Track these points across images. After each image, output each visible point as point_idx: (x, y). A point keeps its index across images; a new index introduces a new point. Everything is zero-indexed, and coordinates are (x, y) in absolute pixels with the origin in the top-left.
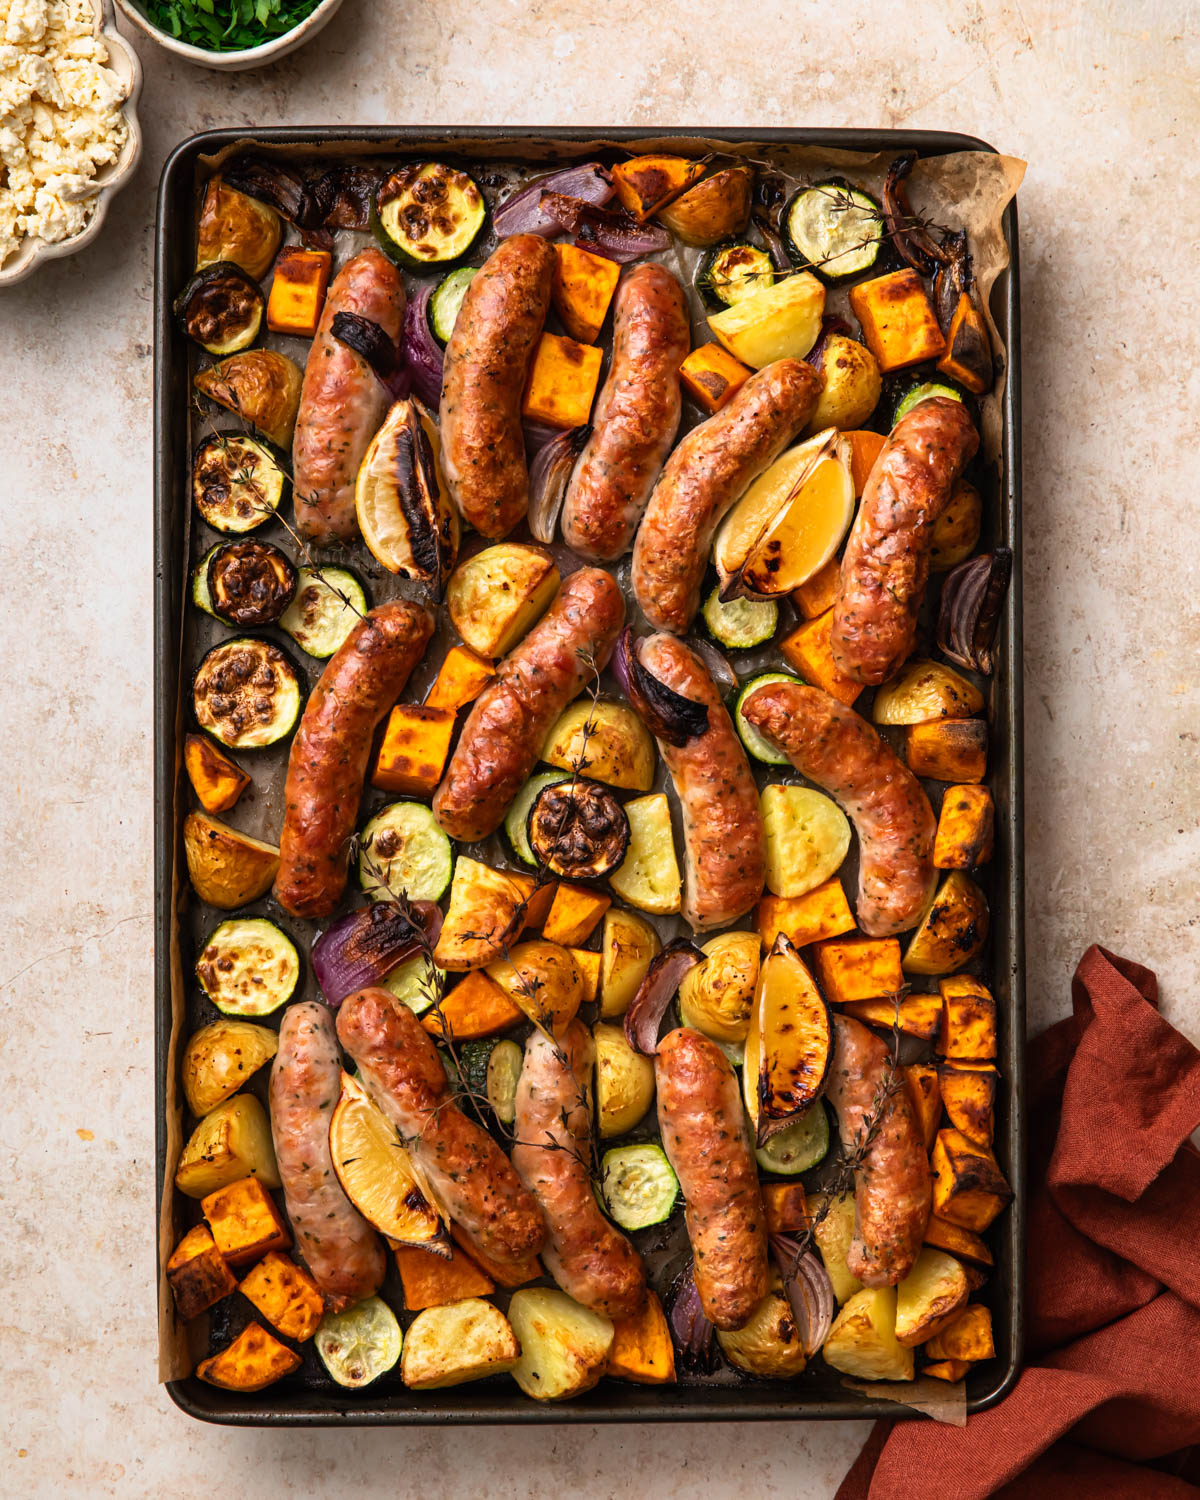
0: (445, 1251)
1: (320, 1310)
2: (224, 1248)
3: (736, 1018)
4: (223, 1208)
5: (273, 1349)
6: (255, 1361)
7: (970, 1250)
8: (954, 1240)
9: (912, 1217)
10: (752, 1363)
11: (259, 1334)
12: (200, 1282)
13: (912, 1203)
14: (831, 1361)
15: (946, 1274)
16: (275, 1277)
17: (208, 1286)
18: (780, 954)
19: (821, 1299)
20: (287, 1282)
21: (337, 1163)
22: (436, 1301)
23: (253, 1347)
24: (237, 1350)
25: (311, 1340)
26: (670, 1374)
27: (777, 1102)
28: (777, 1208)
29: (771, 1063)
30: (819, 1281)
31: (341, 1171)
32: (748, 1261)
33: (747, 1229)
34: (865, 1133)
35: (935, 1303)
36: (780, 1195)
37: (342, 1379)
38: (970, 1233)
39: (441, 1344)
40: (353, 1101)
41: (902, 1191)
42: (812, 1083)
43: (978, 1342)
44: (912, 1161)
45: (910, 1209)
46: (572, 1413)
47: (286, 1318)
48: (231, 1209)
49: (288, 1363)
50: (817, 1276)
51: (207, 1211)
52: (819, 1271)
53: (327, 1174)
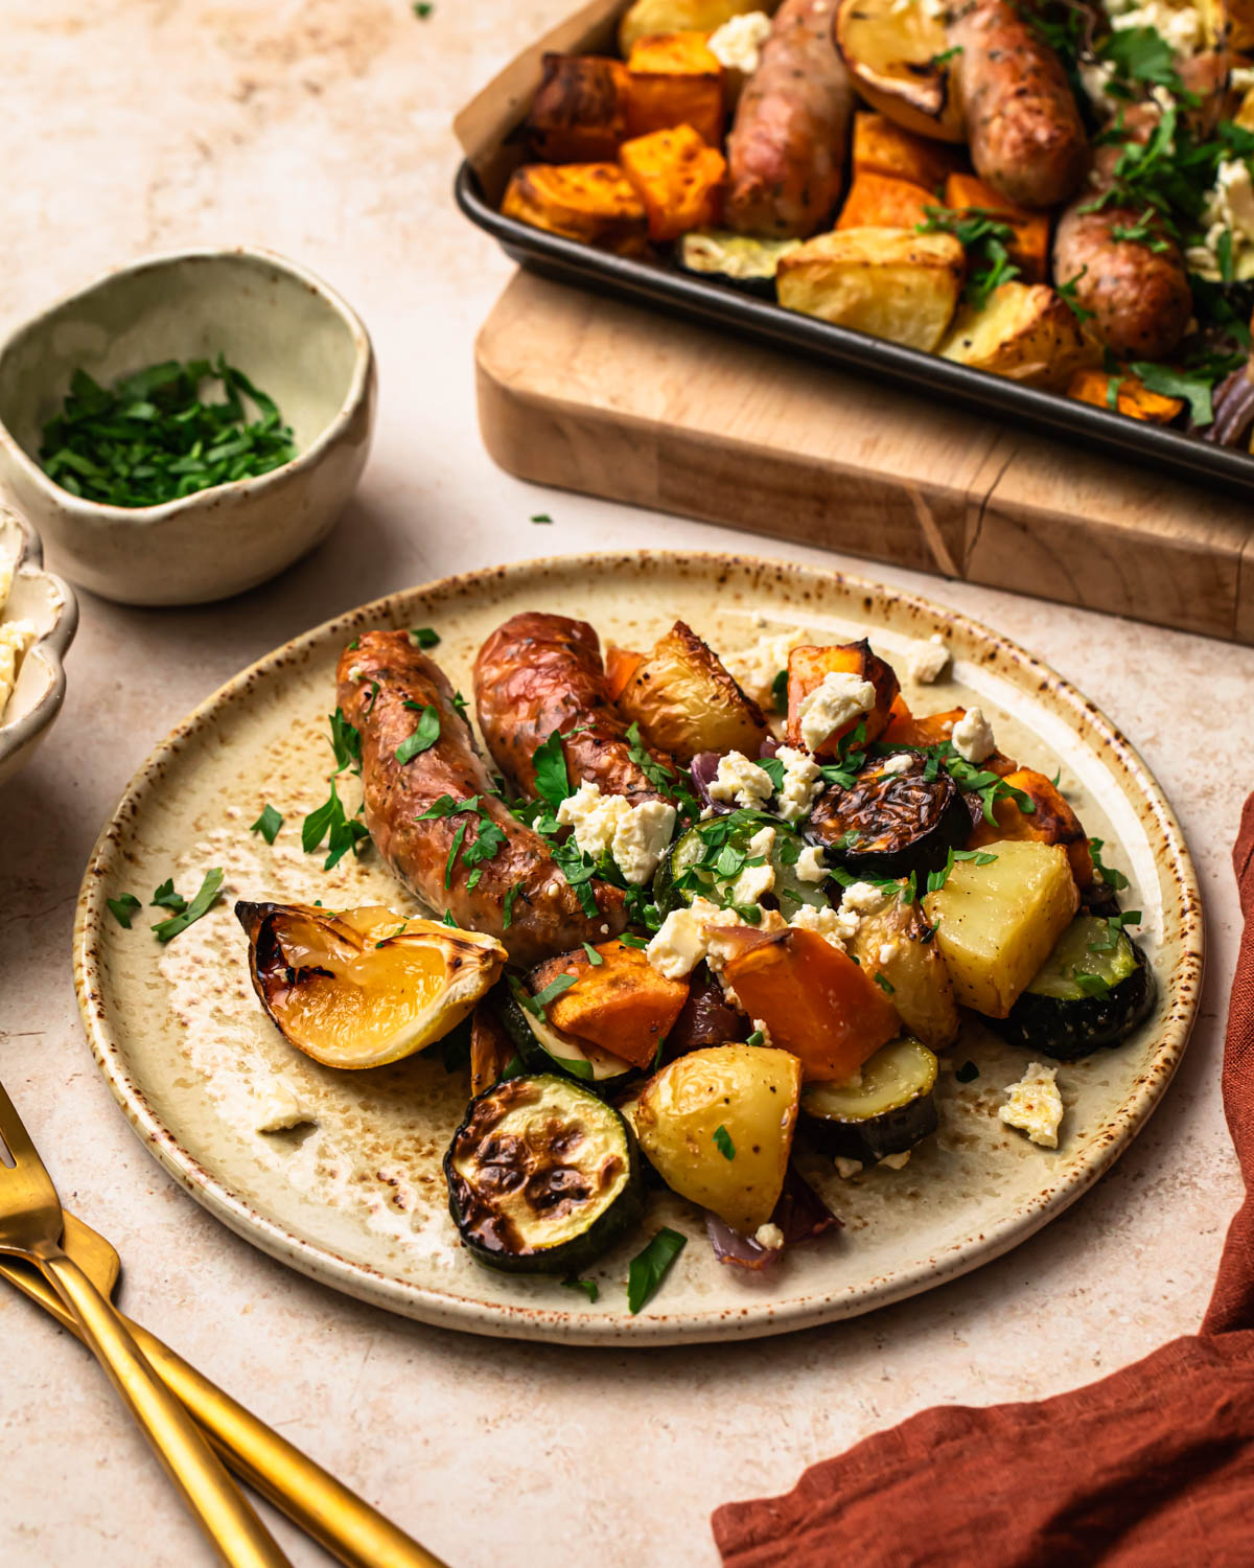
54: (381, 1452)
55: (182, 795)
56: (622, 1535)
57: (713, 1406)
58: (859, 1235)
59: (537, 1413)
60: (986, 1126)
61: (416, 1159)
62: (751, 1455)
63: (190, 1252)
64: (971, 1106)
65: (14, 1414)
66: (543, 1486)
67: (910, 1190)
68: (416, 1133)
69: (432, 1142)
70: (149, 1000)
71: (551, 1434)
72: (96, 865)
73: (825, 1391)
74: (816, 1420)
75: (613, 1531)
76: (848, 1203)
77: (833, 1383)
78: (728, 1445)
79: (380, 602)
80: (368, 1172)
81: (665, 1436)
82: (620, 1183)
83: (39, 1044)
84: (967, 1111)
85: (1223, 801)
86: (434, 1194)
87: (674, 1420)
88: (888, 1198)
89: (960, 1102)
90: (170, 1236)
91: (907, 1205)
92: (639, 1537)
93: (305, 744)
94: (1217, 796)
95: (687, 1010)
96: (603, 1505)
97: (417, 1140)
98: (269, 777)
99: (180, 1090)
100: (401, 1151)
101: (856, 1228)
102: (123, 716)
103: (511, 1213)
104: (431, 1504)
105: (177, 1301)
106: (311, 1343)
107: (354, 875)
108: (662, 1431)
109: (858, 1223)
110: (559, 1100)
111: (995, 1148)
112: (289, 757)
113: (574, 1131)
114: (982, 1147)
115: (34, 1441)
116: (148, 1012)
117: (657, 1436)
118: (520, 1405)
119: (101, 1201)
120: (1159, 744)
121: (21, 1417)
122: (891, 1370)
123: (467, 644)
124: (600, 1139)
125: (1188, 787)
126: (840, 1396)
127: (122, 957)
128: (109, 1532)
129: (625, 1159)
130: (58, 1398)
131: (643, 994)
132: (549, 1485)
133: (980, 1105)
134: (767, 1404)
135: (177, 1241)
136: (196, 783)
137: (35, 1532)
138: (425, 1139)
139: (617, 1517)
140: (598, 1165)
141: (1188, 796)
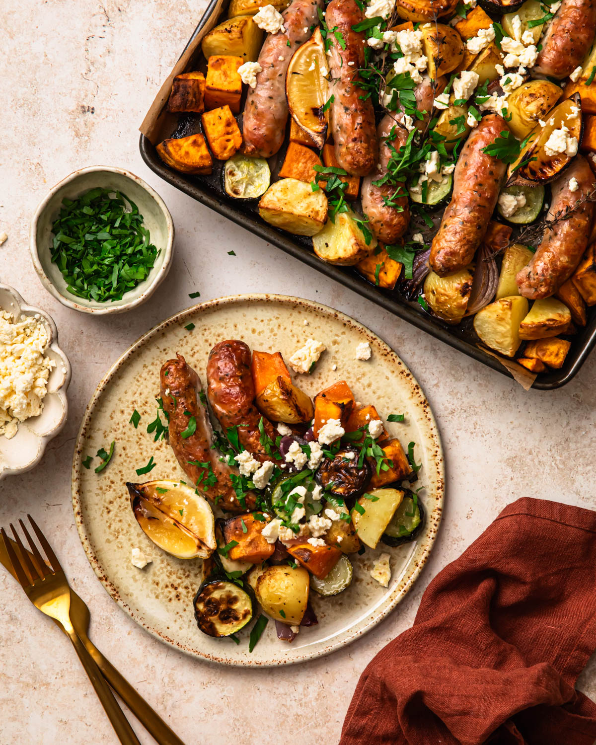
0: (320, 143)
1: (238, 146)
2: (209, 83)
3: (531, 117)
4: (220, 65)
5: (204, 151)
6: (193, 151)
7: (579, 309)
8: (573, 299)
9: (564, 269)
10: (437, 301)
11: (200, 140)
12: (188, 93)
13: (567, 262)
14: (477, 323)
15: (560, 312)
16: (224, 119)
17: (190, 97)
18: (573, 101)
19: (489, 289)
20: (228, 124)
21: (290, 70)
22: (298, 177)
23: (195, 143)
24: (187, 141)
25: (224, 162)
26: (392, 284)
27: (527, 171)
28: (494, 232)
29: (537, 149)
30: (493, 281)
31: (289, 75)
32: (468, 241)
33: (476, 226)
34: (564, 213)
35: (549, 320)
36: (499, 227)
37: (228, 190)
38: (584, 302)
39: (289, 197)
40: (315, 44)
41: (567, 252)
42: (550, 173)
43: (557, 355)
44: (579, 242)
45: (566, 264)
46: (334, 273)
47: (218, 141)
48: (224, 67)
49: (207, 162)
50: (494, 278)
51: (211, 62)
52: (496, 277)
53: (280, 75)
54: (171, 695)
55: (106, 404)
56: (244, 733)
57: (273, 681)
58: (323, 620)
59: (219, 682)
60: (366, 575)
61: (184, 579)
62: (284, 703)
63: (111, 607)
64: (361, 565)
65: (58, 674)
66: (220, 712)
67: (340, 602)
68: (184, 567)
69: (189, 571)
70: (96, 501)
71: (223, 690)
72: (78, 449)
73: (308, 677)
74: (304, 689)
75: (241, 731)
76: (320, 607)
77: (311, 674)
78: (277, 698)
79: (174, 317)
80: (168, 584)
81: (258, 693)
82: (249, 617)
83: (60, 510)
84: (360, 567)
85: (457, 417)
86: (190, 595)
87: (261, 687)
88: (333, 605)
89: (358, 563)
90: (105, 599)
91: (338, 608)
92: (249, 734)
93: (148, 377)
94: (455, 414)
95: (274, 554)
96: (238, 720)
97: (184, 570)
98: (135, 393)
99: (107, 544)
100: (179, 575)
101: (322, 617)
102: (84, 349)
103: (214, 622)
104: (186, 717)
105: (107, 628)
106: (149, 648)
107: (164, 444)
108: (258, 692)
109: (323, 615)
110: (231, 589)
111: (368, 584)
112: (142, 384)
113: (235, 600)
114: (364, 584)
115: (64, 685)
116: (96, 507)
117: (256, 693)
118: (214, 678)
119: (82, 583)
120: (439, 387)
121: (60, 675)
122: (329, 669)
123: (204, 328)
124: (244, 602)
125: (446, 409)
126: (312, 679)
127: (87, 483)
128: (88, 724)
129: (251, 611)
130: (71, 668)
131: (260, 552)
132: (222, 711)
133: (364, 565)
134: (290, 681)
135: (107, 601)
136: (111, 398)
137: (66, 723)
138: (186, 570)
139: (242, 725)
140: (242, 611)
141: (446, 413)
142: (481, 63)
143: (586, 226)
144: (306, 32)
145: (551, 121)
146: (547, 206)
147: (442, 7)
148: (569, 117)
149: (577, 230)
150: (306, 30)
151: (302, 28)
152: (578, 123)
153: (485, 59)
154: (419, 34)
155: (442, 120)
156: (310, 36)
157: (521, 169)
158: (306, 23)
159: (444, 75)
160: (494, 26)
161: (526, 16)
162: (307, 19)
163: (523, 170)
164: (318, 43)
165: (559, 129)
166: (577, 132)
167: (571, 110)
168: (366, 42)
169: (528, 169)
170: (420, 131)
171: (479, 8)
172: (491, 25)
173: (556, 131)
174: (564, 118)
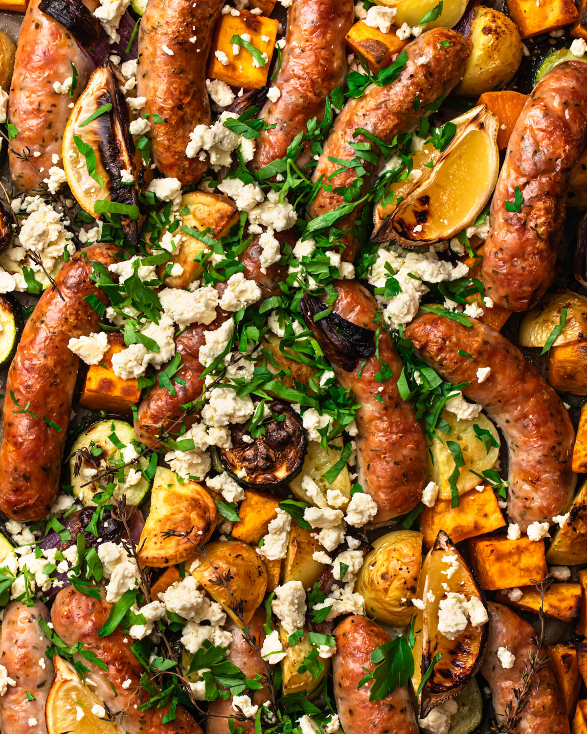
3: (402, 605)
18: (441, 549)
27: (438, 678)
29: (433, 644)
34: (515, 705)
40: (66, 681)
42: (469, 662)
44: (556, 728)
142: (293, 566)
143: (553, 703)
144: (44, 666)
145: (429, 596)
146: (487, 691)
147: (200, 533)
148: (450, 572)
149: (543, 715)
150: (42, 662)
151: (36, 664)
152: (466, 574)
153: (296, 559)
154: (190, 582)
155: (287, 675)
156: (52, 671)
157: (429, 684)
158: (37, 654)
159: (255, 614)
160: (282, 506)
161: (317, 469)
162: (34, 647)
163: (432, 682)
164: (69, 678)
165: (444, 597)
166: (471, 587)
167: (446, 564)
168: (129, 637)
169: (438, 675)
170: (267, 704)
171: (250, 495)
172: (278, 510)
173: (442, 603)
174: (444, 579)
